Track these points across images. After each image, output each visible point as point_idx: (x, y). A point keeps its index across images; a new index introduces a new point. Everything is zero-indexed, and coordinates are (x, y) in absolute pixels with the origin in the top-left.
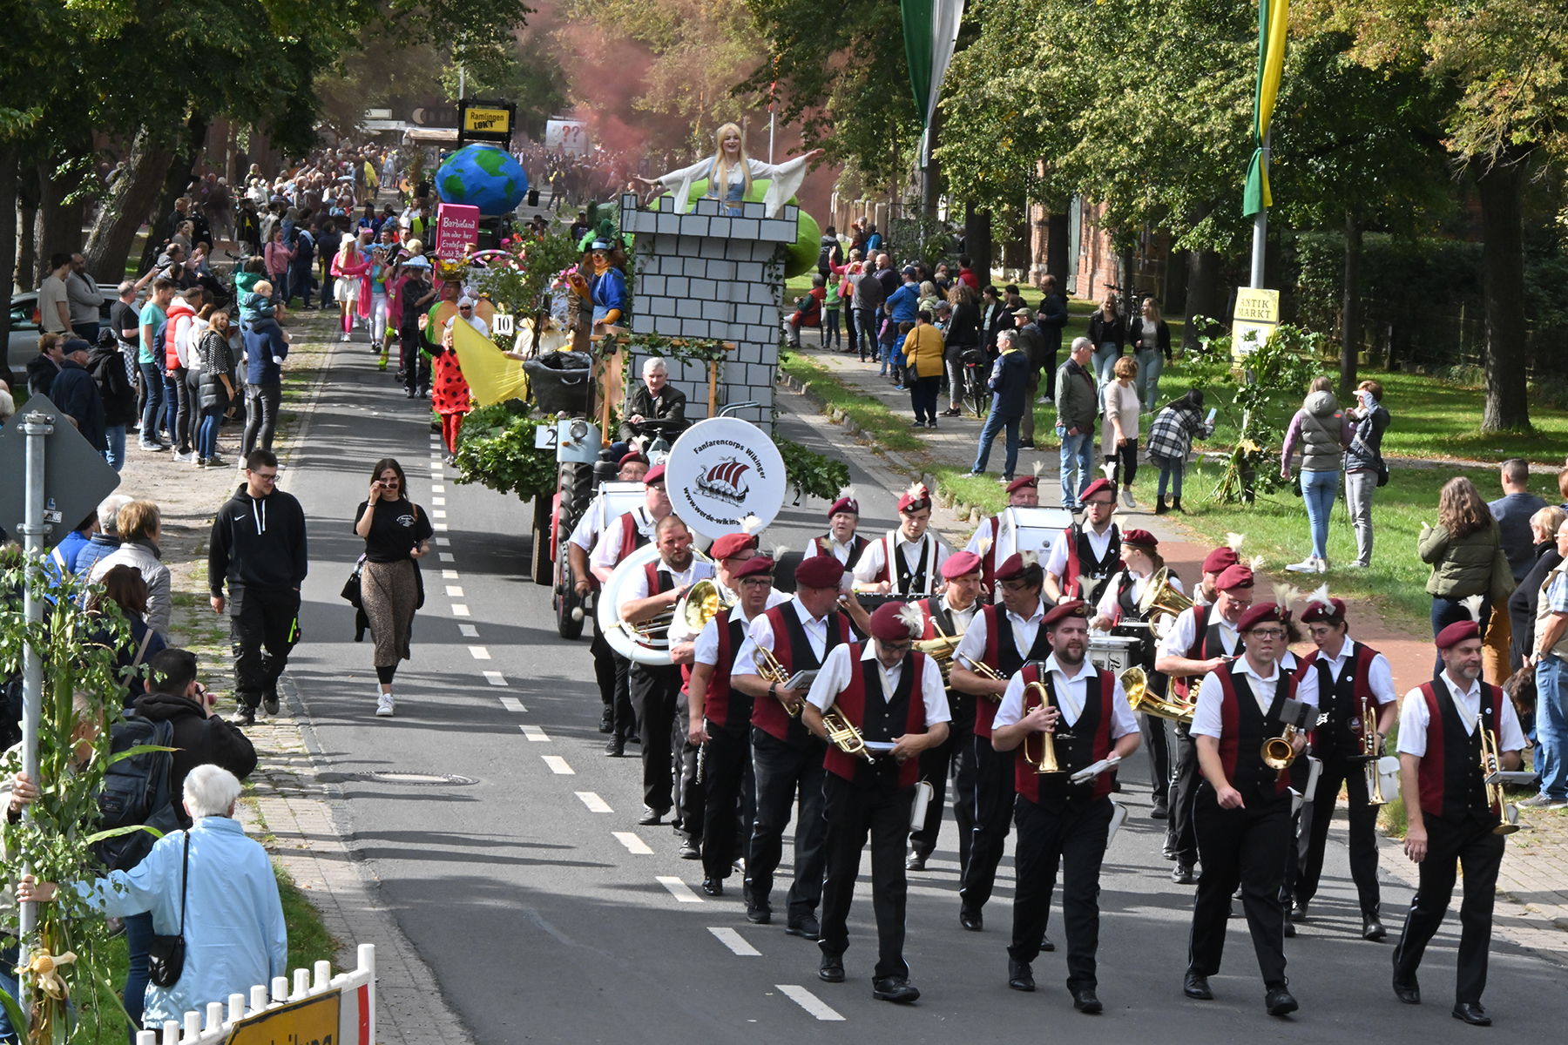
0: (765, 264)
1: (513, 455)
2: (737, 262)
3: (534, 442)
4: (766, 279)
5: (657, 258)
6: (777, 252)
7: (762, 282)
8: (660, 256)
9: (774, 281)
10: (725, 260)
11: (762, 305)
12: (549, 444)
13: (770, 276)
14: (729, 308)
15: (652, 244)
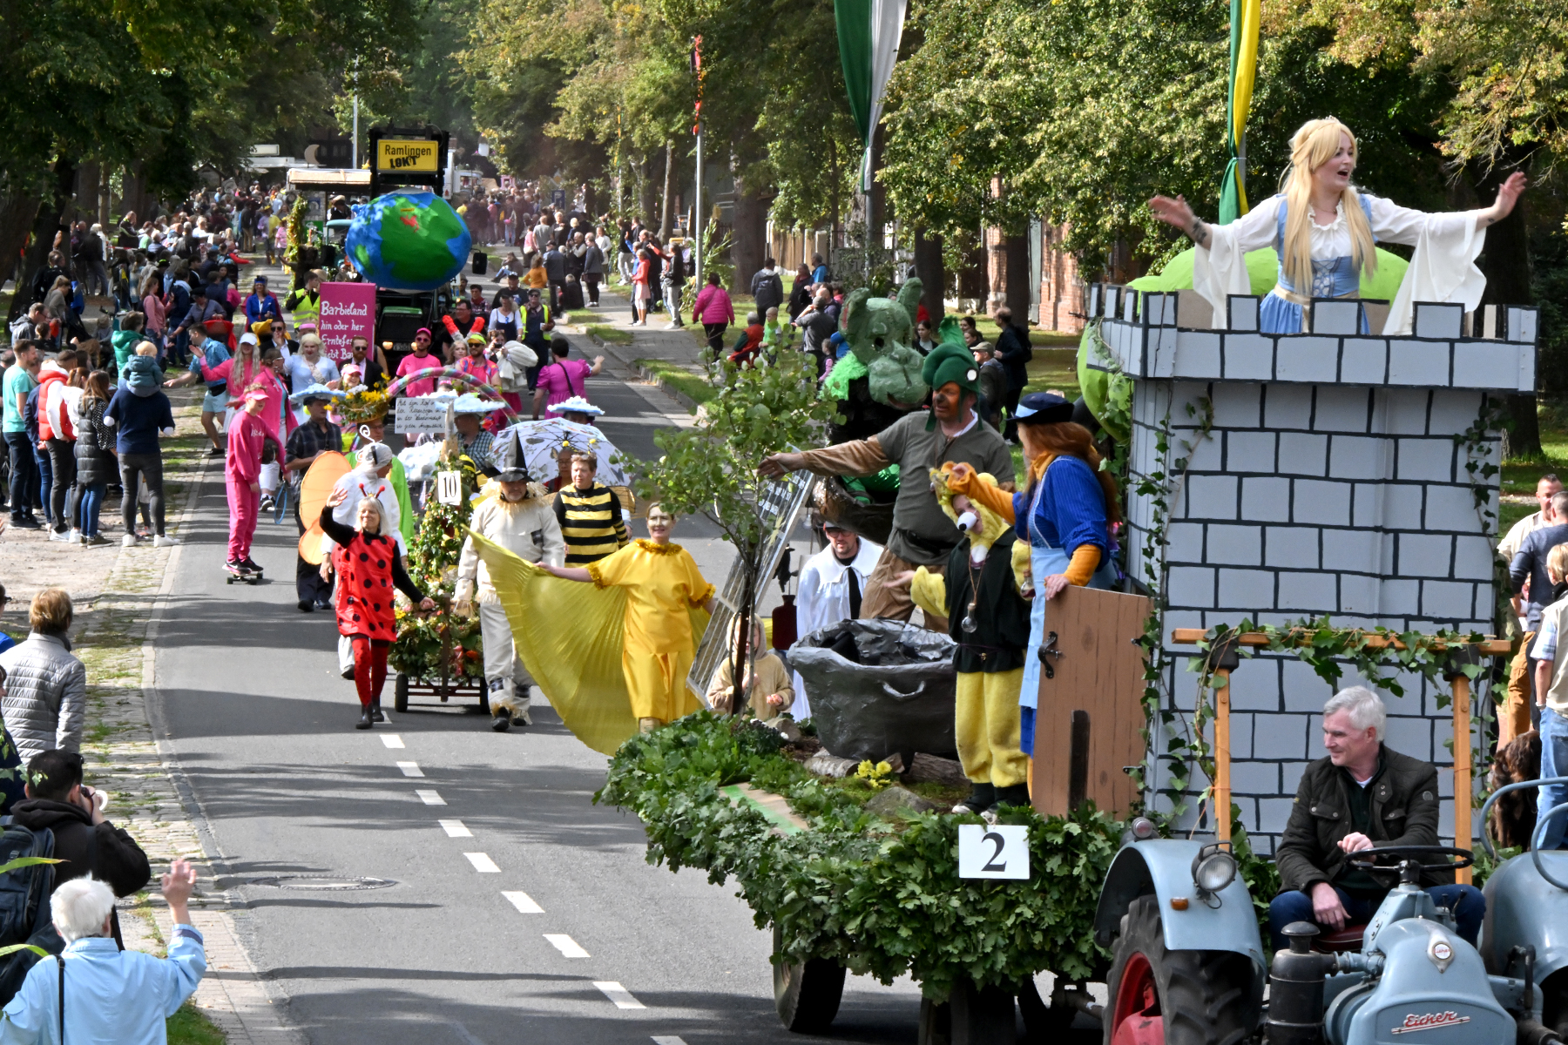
0: (1457, 441)
1: (912, 895)
2: (1396, 438)
3: (955, 864)
4: (1463, 476)
5: (1217, 435)
6: (1483, 413)
7: (1453, 483)
8: (1225, 431)
9: (1479, 478)
10: (1368, 434)
11: (1455, 534)
12: (989, 868)
13: (1471, 467)
14: (1383, 542)
15: (1206, 403)
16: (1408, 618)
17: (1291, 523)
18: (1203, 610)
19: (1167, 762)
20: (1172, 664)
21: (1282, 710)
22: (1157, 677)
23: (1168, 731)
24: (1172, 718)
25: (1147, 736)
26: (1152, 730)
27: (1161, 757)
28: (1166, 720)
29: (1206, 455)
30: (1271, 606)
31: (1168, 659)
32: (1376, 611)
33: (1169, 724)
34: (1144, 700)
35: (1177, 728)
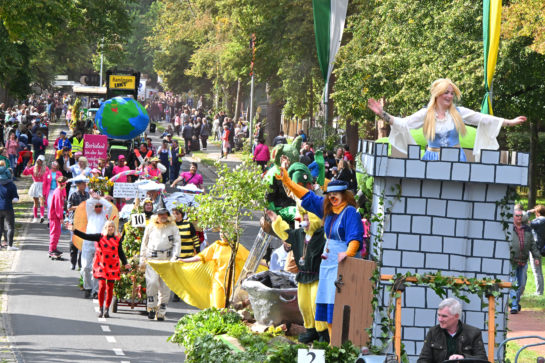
0: (497, 204)
2: (473, 202)
4: (499, 218)
5: (403, 199)
6: (508, 193)
7: (495, 220)
8: (406, 198)
9: (505, 219)
10: (462, 200)
11: (495, 241)
13: (502, 214)
14: (467, 243)
15: (399, 187)
16: (476, 273)
17: (431, 235)
18: (396, 268)
19: (381, 327)
20: (384, 288)
21: (426, 307)
22: (378, 293)
23: (381, 315)
24: (383, 310)
25: (373, 316)
26: (375, 314)
27: (378, 324)
28: (380, 310)
29: (399, 207)
30: (423, 267)
31: (382, 286)
32: (464, 270)
33: (382, 312)
34: (372, 302)
35: (385, 313)
